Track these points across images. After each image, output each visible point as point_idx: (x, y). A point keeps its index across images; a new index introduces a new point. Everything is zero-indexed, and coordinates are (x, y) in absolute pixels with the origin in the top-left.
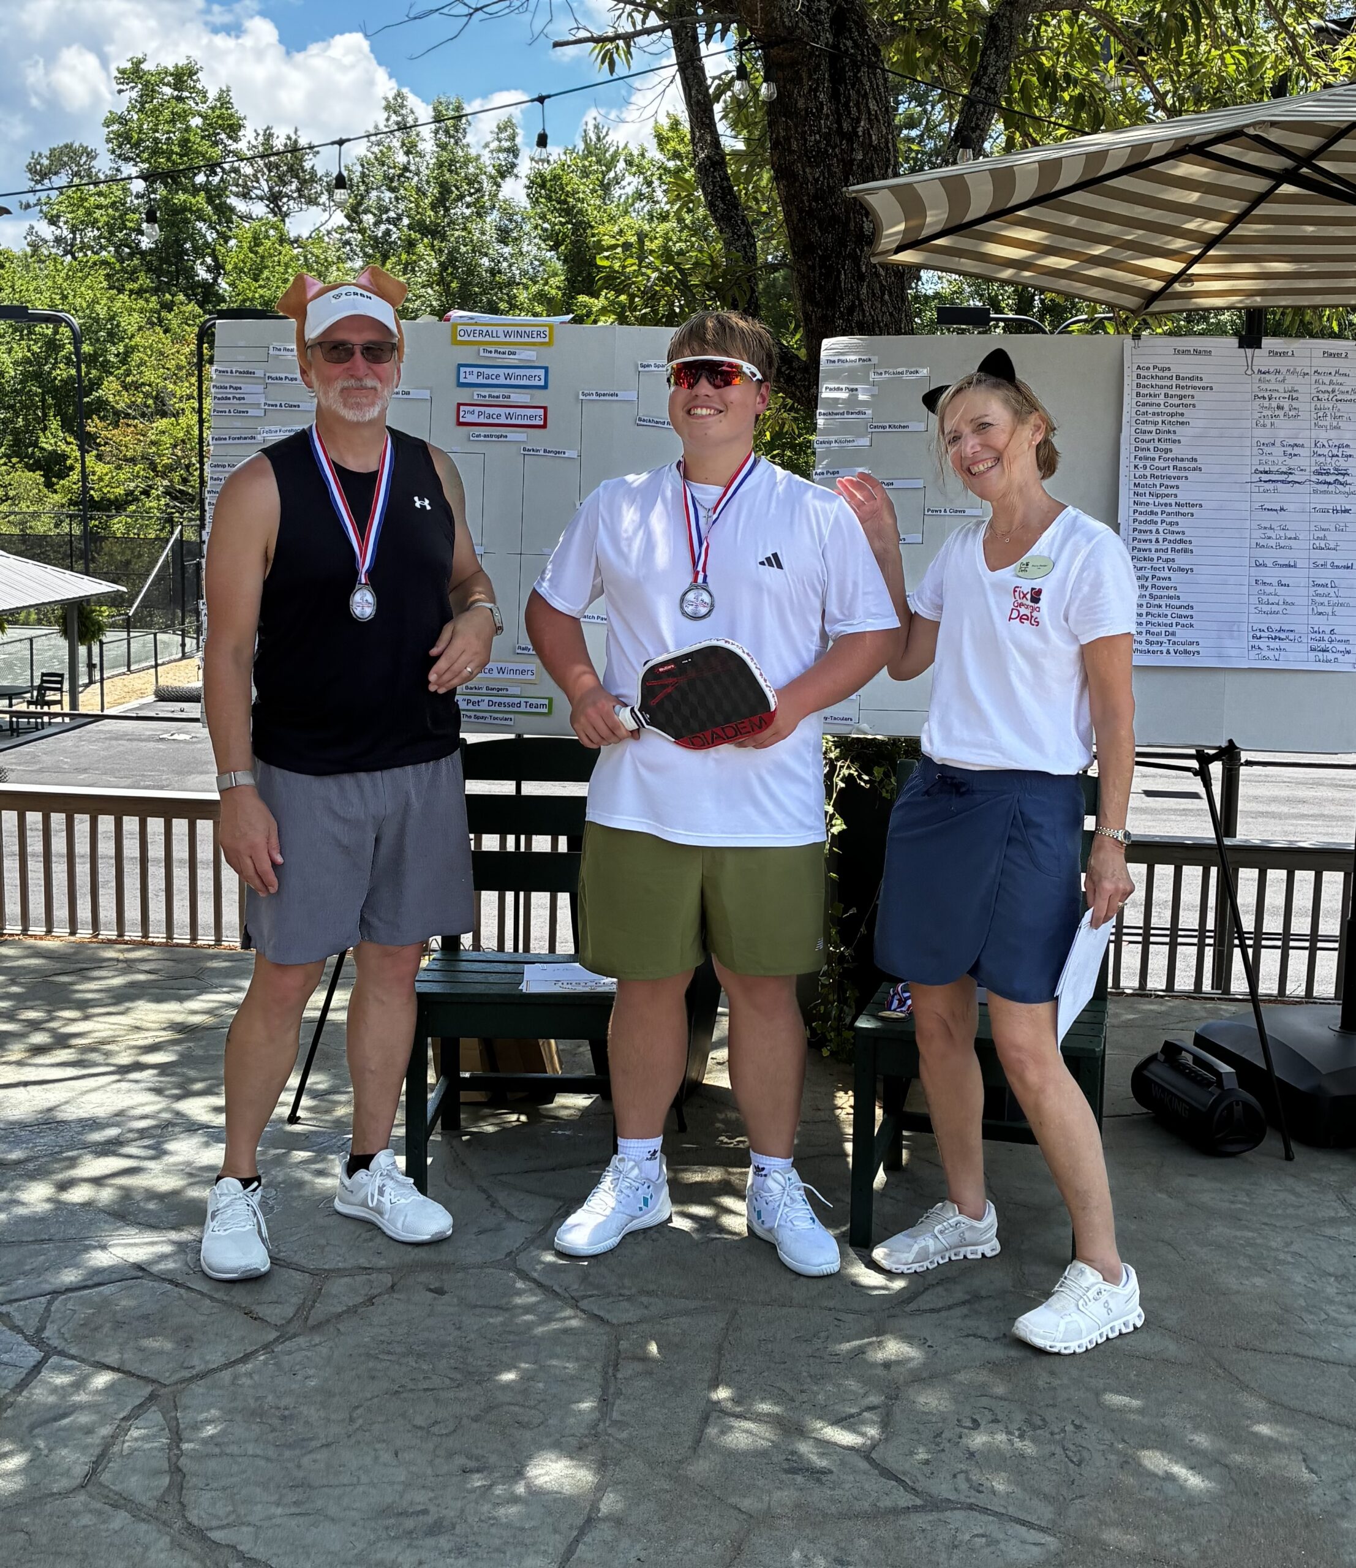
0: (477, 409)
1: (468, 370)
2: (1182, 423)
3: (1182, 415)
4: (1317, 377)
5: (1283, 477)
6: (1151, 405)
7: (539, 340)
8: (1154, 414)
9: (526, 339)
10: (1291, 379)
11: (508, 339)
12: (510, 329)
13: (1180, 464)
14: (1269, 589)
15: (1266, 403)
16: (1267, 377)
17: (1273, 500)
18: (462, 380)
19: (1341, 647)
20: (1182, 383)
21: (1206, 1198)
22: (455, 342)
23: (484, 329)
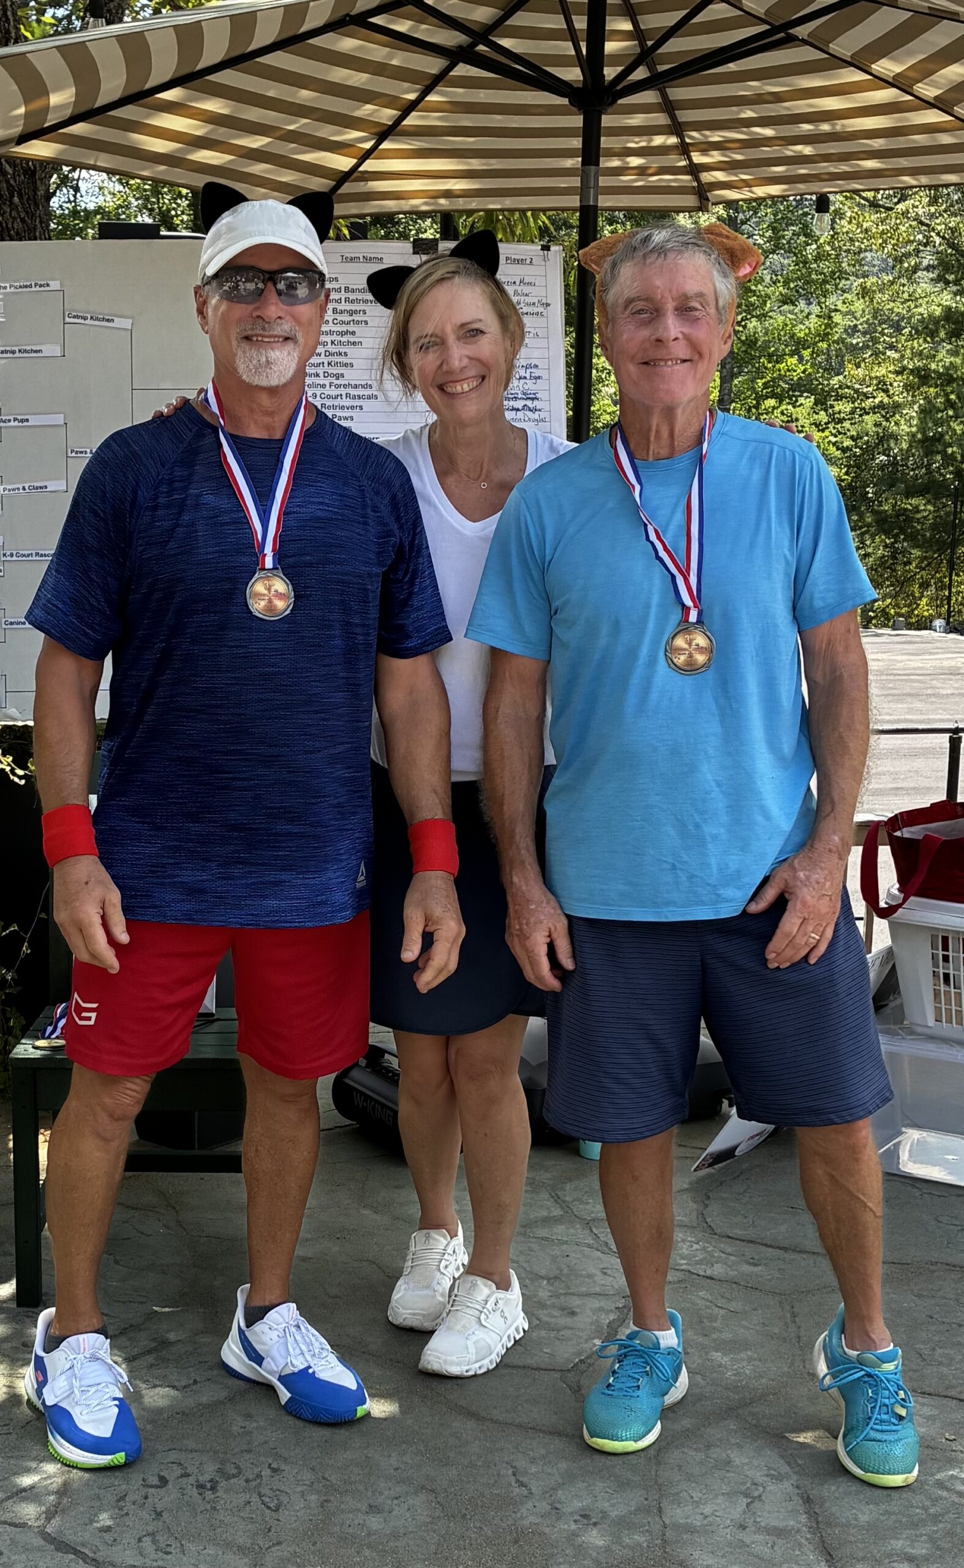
2: (354, 343)
3: (353, 333)
13: (353, 392)
20: (352, 296)
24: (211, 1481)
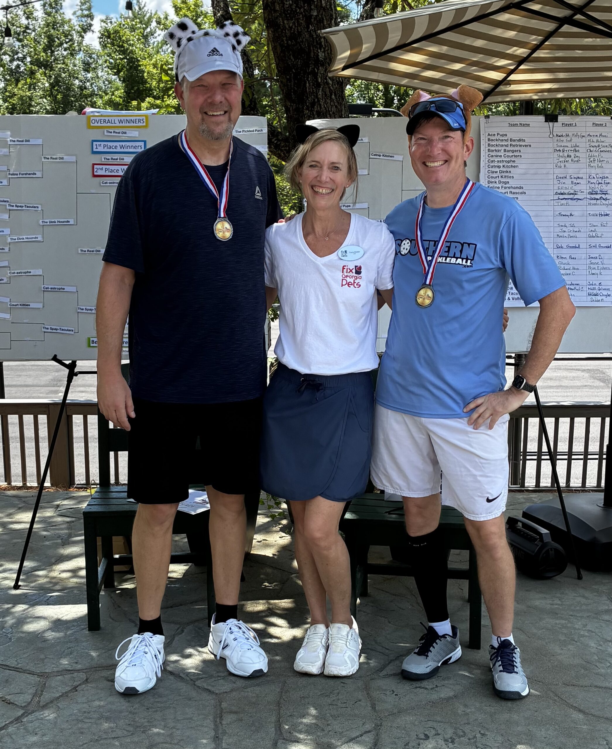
0: (104, 167)
1: (98, 143)
2: (514, 167)
3: (514, 161)
4: (589, 138)
5: (571, 196)
6: (497, 156)
7: (140, 124)
8: (498, 162)
9: (132, 124)
10: (574, 139)
11: (121, 124)
12: (122, 118)
13: (513, 191)
14: (564, 261)
15: (561, 154)
16: (562, 138)
17: (564, 210)
18: (95, 150)
19: (605, 293)
20: (513, 143)
21: (537, 603)
22: (89, 127)
23: (107, 119)
24: (451, 738)
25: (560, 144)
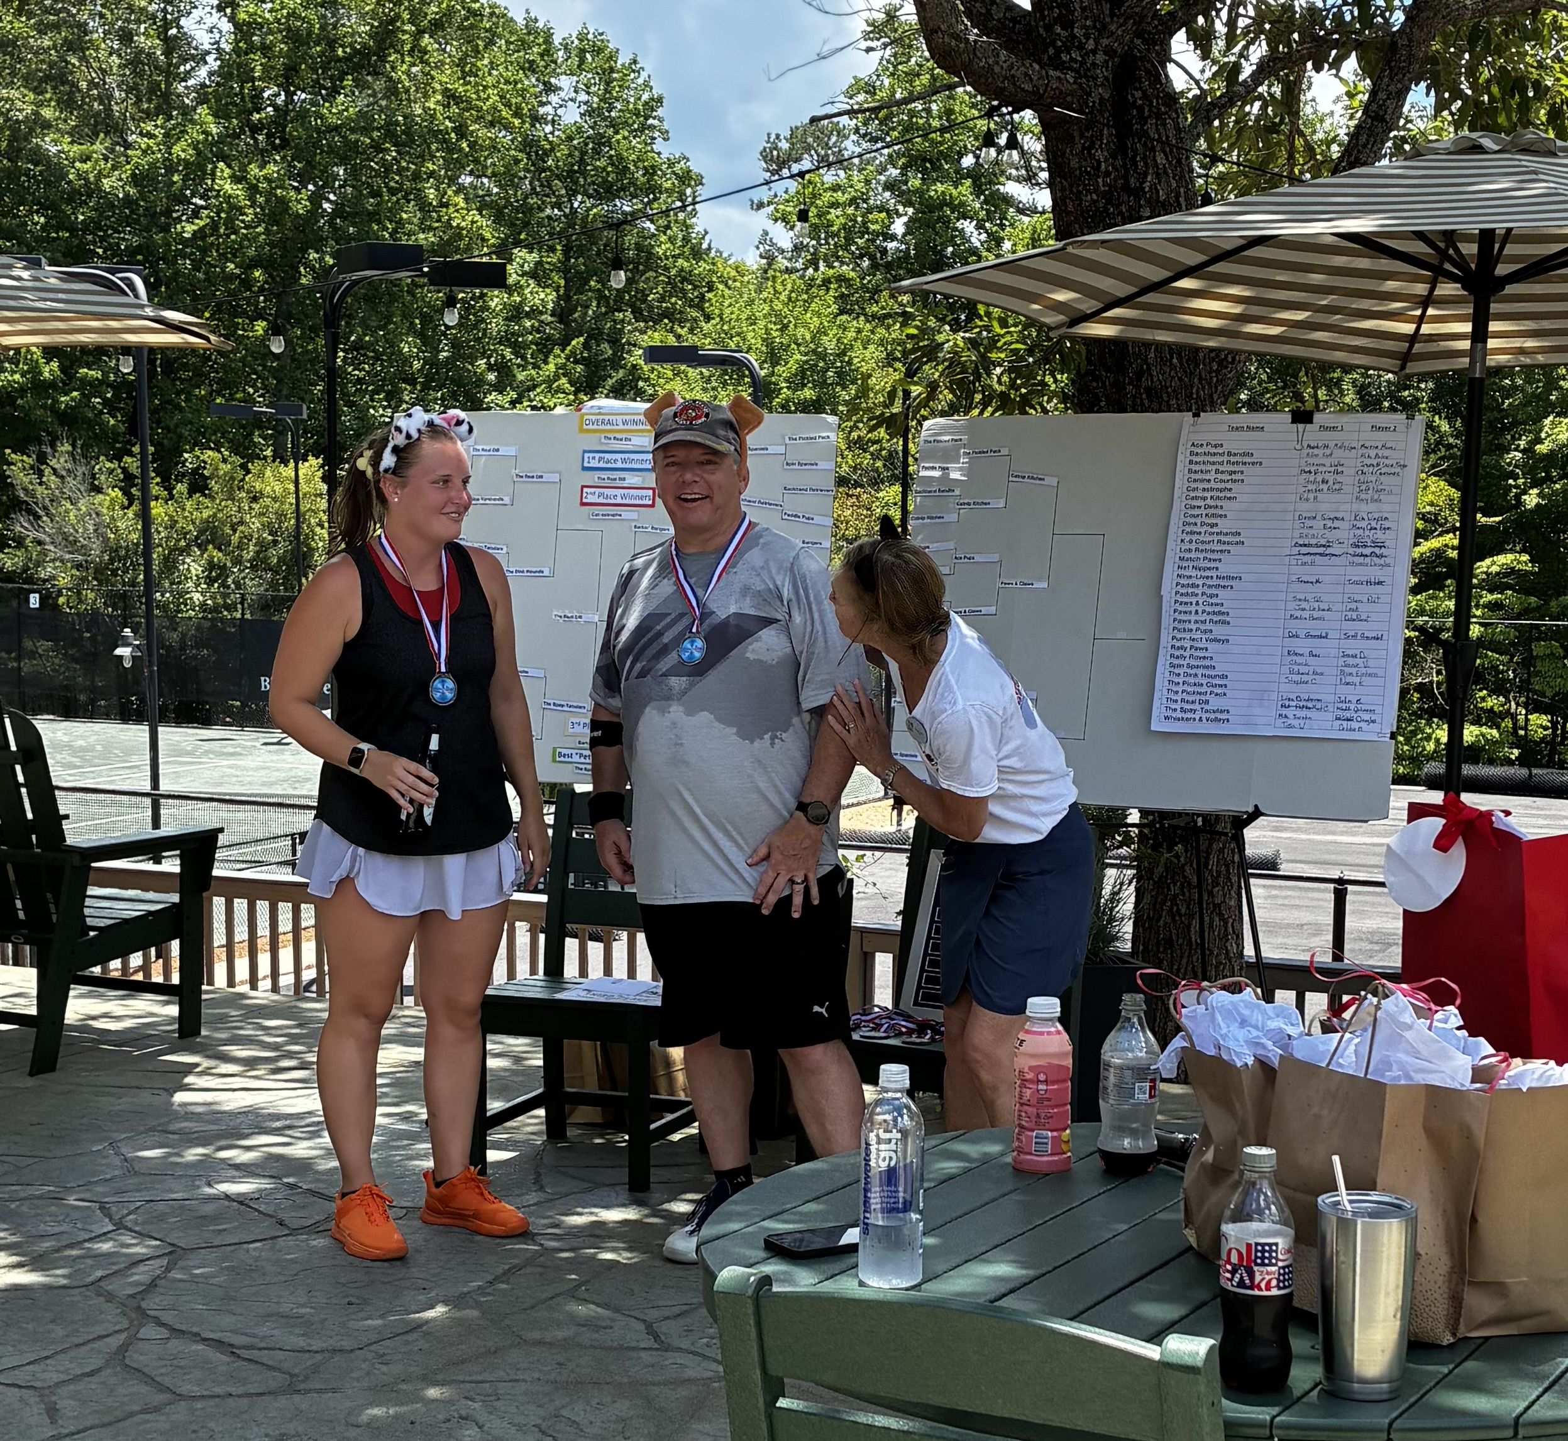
0: (597, 492)
4: (1364, 451)
5: (1321, 550)
6: (1202, 481)
8: (1204, 490)
9: (640, 427)
10: (1338, 453)
11: (625, 427)
13: (1223, 538)
14: (1299, 659)
15: (1312, 478)
16: (1316, 451)
17: (1307, 572)
18: (586, 465)
19: (1366, 717)
22: (582, 431)
23: (607, 418)
25: (1311, 461)
